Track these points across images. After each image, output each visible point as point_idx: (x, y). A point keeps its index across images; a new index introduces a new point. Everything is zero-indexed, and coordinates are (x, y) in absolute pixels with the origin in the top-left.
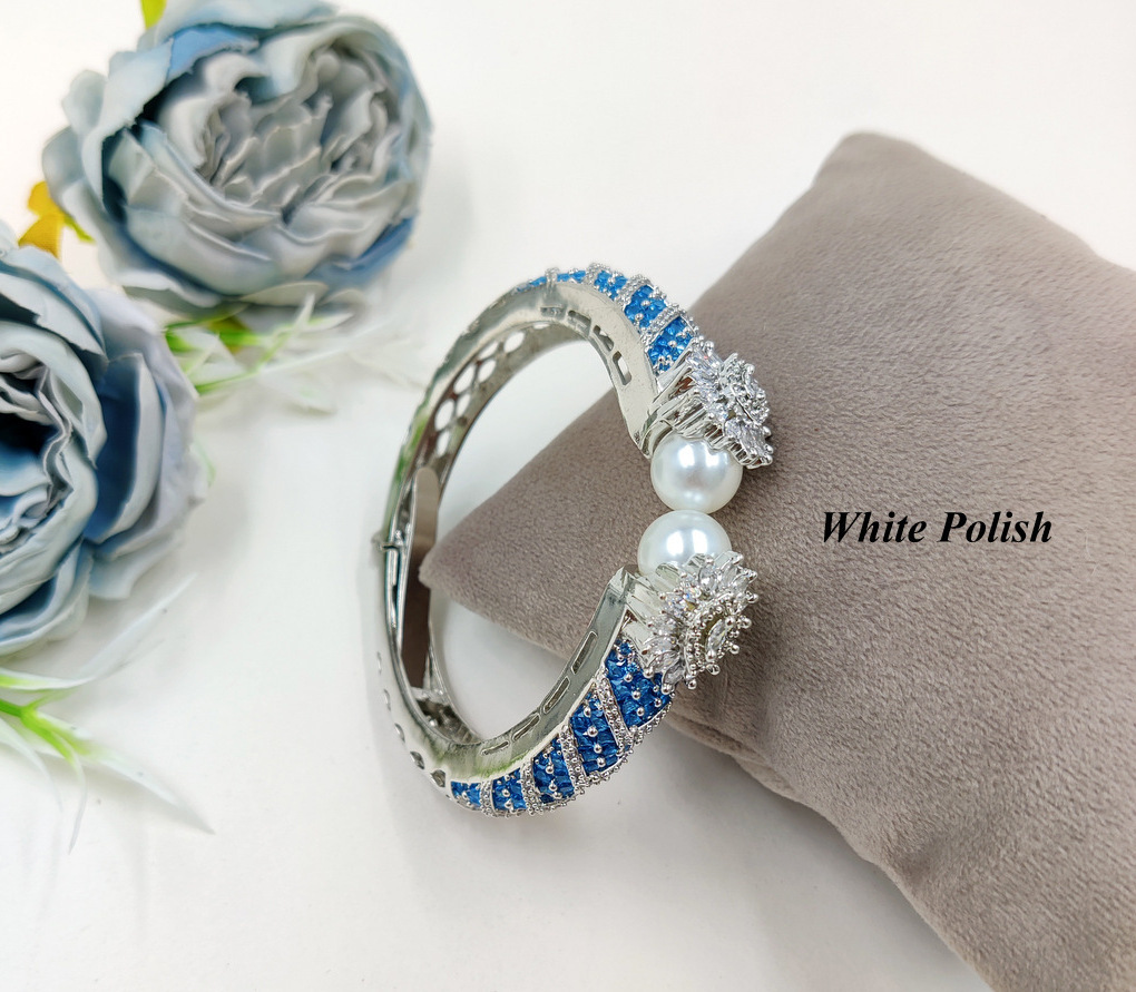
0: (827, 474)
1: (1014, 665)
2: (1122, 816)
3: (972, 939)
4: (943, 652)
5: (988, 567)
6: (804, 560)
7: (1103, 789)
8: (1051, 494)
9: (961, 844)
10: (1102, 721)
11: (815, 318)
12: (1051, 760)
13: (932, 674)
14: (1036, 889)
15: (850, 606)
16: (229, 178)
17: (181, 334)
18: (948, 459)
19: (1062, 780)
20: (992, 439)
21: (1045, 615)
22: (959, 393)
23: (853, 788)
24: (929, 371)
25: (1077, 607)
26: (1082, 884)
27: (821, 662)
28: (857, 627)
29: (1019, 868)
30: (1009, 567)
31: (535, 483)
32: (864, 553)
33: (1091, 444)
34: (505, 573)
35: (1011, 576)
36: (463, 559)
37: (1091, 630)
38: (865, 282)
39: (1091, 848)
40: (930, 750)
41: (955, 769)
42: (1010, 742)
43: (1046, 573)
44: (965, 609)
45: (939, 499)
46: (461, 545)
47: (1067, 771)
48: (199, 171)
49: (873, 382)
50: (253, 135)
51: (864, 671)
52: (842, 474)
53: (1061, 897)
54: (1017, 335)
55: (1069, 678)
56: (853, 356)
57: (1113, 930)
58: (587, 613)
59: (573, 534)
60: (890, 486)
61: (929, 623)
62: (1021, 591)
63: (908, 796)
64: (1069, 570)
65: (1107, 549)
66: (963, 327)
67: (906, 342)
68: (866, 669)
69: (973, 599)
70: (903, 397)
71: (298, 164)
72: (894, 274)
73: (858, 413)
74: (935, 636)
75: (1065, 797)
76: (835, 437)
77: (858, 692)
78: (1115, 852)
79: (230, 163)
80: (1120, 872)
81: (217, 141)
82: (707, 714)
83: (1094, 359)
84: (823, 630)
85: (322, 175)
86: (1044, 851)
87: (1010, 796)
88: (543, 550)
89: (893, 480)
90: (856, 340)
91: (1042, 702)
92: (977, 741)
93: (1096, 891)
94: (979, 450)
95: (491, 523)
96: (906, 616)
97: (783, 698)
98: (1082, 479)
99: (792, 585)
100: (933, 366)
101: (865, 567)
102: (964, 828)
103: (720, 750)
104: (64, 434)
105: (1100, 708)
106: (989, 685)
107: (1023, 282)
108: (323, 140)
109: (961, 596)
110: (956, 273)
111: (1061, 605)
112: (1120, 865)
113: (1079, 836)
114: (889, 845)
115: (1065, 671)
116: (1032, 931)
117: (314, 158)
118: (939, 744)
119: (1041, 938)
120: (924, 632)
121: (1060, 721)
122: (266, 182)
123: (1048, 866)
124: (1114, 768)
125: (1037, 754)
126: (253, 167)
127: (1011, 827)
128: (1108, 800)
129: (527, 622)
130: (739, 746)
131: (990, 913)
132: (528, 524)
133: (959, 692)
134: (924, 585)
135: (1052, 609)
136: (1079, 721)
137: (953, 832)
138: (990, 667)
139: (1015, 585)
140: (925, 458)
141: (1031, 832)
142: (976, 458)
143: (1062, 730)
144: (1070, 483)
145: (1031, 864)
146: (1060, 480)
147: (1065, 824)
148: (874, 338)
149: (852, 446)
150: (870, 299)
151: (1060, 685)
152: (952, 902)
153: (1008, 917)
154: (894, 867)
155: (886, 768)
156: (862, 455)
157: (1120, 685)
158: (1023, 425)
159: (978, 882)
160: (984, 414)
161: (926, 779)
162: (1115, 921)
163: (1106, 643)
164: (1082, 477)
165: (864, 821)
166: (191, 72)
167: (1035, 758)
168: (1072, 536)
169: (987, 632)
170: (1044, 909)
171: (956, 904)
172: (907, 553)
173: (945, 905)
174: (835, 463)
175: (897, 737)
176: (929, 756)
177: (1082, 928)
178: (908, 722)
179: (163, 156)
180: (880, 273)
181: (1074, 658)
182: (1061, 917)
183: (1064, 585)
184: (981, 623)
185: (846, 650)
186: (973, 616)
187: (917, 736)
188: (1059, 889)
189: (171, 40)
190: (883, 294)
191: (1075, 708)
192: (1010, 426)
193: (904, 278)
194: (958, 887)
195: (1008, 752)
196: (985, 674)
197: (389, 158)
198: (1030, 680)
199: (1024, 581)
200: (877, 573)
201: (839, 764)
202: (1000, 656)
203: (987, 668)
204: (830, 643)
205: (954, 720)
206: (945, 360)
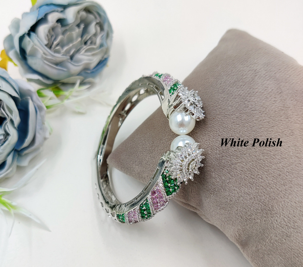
0: (216, 132)
1: (270, 186)
2: (301, 230)
3: (259, 265)
4: (249, 183)
5: (262, 158)
6: (210, 157)
7: (296, 222)
8: (281, 136)
9: (256, 238)
10: (295, 202)
11: (214, 86)
12: (280, 214)
13: (246, 189)
14: (277, 251)
15: (223, 170)
16: (55, 48)
17: (42, 92)
18: (251, 126)
19: (284, 220)
20: (264, 120)
21: (279, 172)
22: (254, 107)
23: (226, 221)
24: (246, 100)
25: (288, 169)
26: (290, 250)
27: (216, 186)
28: (225, 176)
29: (272, 245)
30: (268, 158)
31: (137, 135)
32: (227, 154)
33: (293, 121)
34: (129, 161)
35: (269, 160)
36: (118, 157)
37: (292, 176)
38: (229, 75)
39: (292, 239)
40: (246, 211)
41: (253, 216)
42: (269, 209)
43: (279, 159)
44: (256, 170)
45: (248, 138)
46: (117, 153)
47: (285, 217)
48: (46, 45)
49: (230, 104)
50: (62, 35)
52: (221, 132)
53: (284, 253)
54: (272, 89)
55: (286, 190)
56: (224, 97)
57: (299, 263)
58: (152, 172)
59: (147, 150)
61: (245, 174)
62: (272, 165)
63: (241, 224)
64: (286, 158)
65: (297, 152)
66: (256, 87)
67: (240, 92)
68: (228, 188)
69: (258, 167)
70: (238, 108)
71: (75, 43)
72: (237, 72)
73: (225, 113)
74: (247, 178)
75: (285, 225)
76: (219, 121)
77: (226, 194)
78: (299, 240)
79: (55, 43)
80: (301, 246)
81: (51, 37)
82: (187, 200)
83: (294, 95)
84: (216, 177)
85: (81, 46)
86: (279, 240)
87: (269, 224)
88: (139, 154)
89: (235, 133)
90: (225, 92)
91: (278, 197)
92: (259, 208)
93: (294, 252)
94: (260, 123)
95: (125, 147)
96: (239, 173)
97: (206, 196)
98: (290, 131)
100: (247, 99)
101: (227, 158)
102: (257, 233)
103: (191, 210)
104: (8, 120)
105: (295, 199)
106: (262, 192)
107: (274, 73)
108: (82, 36)
109: (254, 166)
110: (255, 71)
111: (283, 169)
112: (301, 244)
113: (289, 236)
114: (236, 237)
115: (284, 188)
116: (276, 263)
117: (79, 41)
118: (249, 209)
119: (279, 265)
120: (244, 177)
121: (283, 202)
122: (65, 48)
123: (280, 244)
124: (299, 216)
125: (276, 212)
126: (62, 44)
127: (269, 233)
128: (297, 225)
129: (136, 175)
130: (196, 209)
131: (264, 258)
132: (135, 147)
133: (254, 194)
134: (244, 163)
135: (281, 170)
136: (288, 202)
137: (254, 234)
138: (263, 187)
139: (270, 163)
140: (244, 126)
141: (275, 235)
142: (259, 126)
143: (284, 205)
144: (287, 133)
145: (275, 244)
146: (284, 132)
147: (285, 232)
148: (231, 91)
149: (224, 123)
150: (230, 80)
151: (283, 192)
153: (269, 258)
154: (238, 244)
155: (234, 216)
156: (227, 126)
157: (301, 192)
158: (273, 116)
159: (260, 249)
160: (262, 113)
161: (245, 219)
162: (299, 260)
163: (296, 180)
164: (291, 131)
165: (230, 231)
166: (44, 18)
167: (276, 213)
168: (287, 148)
169: (262, 177)
170: (279, 256)
171: (255, 255)
172: (239, 154)
173: (252, 255)
174: (219, 128)
175: (237, 207)
176: (246, 213)
177: (290, 262)
178: (240, 203)
179: (36, 42)
180: (233, 72)
181: (287, 184)
182: (284, 259)
183: (284, 163)
184: (260, 174)
185: (222, 182)
186: (258, 172)
187: (243, 207)
188: (283, 251)
189: (39, 9)
190: (234, 78)
191: (287, 199)
192: (269, 116)
193: (240, 73)
194: (255, 250)
195: (268, 211)
196: (262, 189)
197: (100, 41)
198: (274, 191)
199: (273, 162)
200: (231, 160)
201: (222, 214)
202: (266, 184)
203: (262, 187)
204: (218, 180)
205: (253, 202)
206: (251, 97)
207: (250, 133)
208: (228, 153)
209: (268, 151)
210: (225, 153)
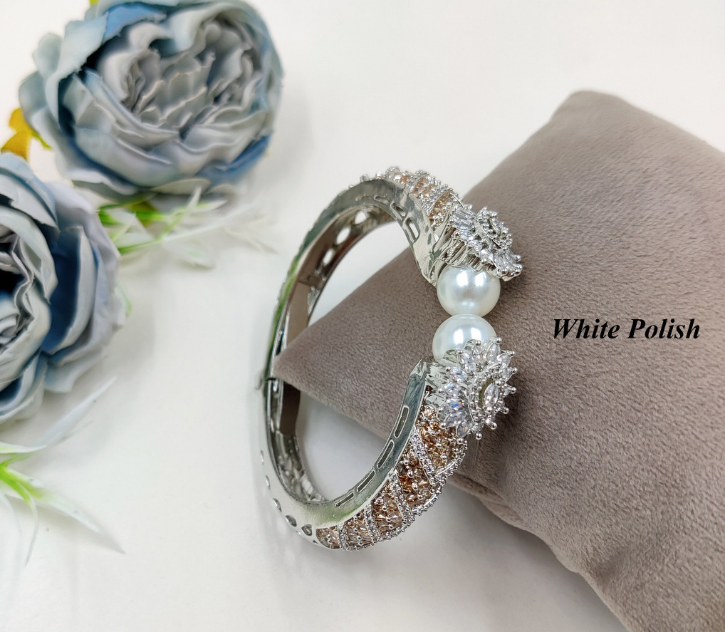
0: (552, 300)
1: (677, 430)
3: (643, 622)
4: (628, 421)
5: (662, 363)
6: (535, 357)
8: (706, 316)
9: (637, 555)
11: (548, 199)
12: (701, 495)
13: (620, 436)
14: (689, 586)
15: (565, 389)
16: (144, 108)
17: (109, 212)
18: (636, 291)
19: (709, 510)
20: (666, 279)
21: (700, 396)
22: (644, 248)
23: (563, 517)
24: (624, 234)
27: (544, 427)
28: (570, 403)
29: (677, 571)
30: (675, 363)
31: (353, 306)
32: (576, 353)
34: (329, 366)
35: (677, 369)
36: (301, 357)
38: (583, 177)
40: (618, 488)
41: (635, 502)
42: (673, 483)
43: (701, 368)
44: (645, 391)
46: (301, 348)
47: (712, 503)
48: (124, 102)
49: (586, 240)
50: (162, 78)
51: (573, 433)
52: (563, 300)
53: (707, 592)
54: (685, 212)
55: (716, 439)
56: (572, 223)
58: (384, 394)
59: (377, 340)
60: (595, 308)
61: (620, 400)
62: (684, 380)
63: (601, 522)
64: (718, 366)
66: (648, 206)
67: (609, 215)
68: (575, 432)
69: (650, 384)
70: (605, 250)
71: (192, 98)
72: (602, 172)
73: (575, 260)
74: (624, 409)
75: (711, 522)
76: (558, 275)
77: (569, 448)
79: (145, 97)
81: (136, 82)
84: (546, 405)
85: (207, 106)
86: (695, 559)
87: (672, 521)
88: (357, 351)
90: (575, 214)
91: (696, 455)
92: (651, 482)
94: (656, 285)
95: (322, 333)
96: (604, 396)
97: (517, 453)
99: (526, 374)
100: (627, 230)
101: (577, 362)
102: (640, 544)
104: (29, 281)
106: (660, 443)
107: (690, 179)
108: (209, 83)
109: (642, 382)
110: (644, 172)
111: (711, 390)
113: (720, 549)
114: (587, 557)
115: (713, 434)
116: (686, 617)
117: (202, 95)
118: (624, 484)
119: (692, 621)
120: (616, 407)
121: (709, 468)
122: (170, 111)
123: (698, 569)
125: (692, 491)
126: (160, 100)
127: (673, 542)
129: (343, 401)
130: (486, 490)
131: (656, 604)
132: (347, 333)
133: (639, 448)
134: (617, 375)
135: (705, 392)
137: (632, 547)
138: (661, 431)
139: (680, 375)
140: (620, 290)
141: (687, 545)
142: (655, 290)
143: (710, 475)
145: (687, 569)
146: (712, 306)
147: (711, 540)
148: (587, 211)
149: (570, 282)
150: (585, 188)
151: (709, 444)
152: (630, 596)
153: (669, 606)
154: (590, 573)
155: (586, 501)
156: (577, 288)
158: (688, 270)
159: (648, 581)
160: (661, 262)
161: (614, 509)
165: (570, 540)
166: (119, 35)
167: (691, 494)
168: (720, 343)
169: (659, 407)
170: (694, 601)
171: (633, 597)
173: (625, 598)
174: (558, 292)
175: (595, 480)
176: (617, 493)
178: (603, 469)
179: (99, 93)
180: (593, 171)
181: (719, 426)
182: (706, 607)
183: (714, 377)
184: (656, 401)
185: (561, 419)
186: (650, 396)
187: (609, 479)
188: (705, 587)
189: (107, 13)
190: (594, 185)
191: (719, 460)
192: (679, 270)
193: (609, 175)
194: (634, 585)
195: (672, 490)
196: (658, 436)
197: (253, 94)
198: (689, 440)
199: (686, 373)
200: (585, 366)
201: (554, 499)
202: (668, 424)
203: (659, 432)
204: (551, 414)
205: (635, 468)
206: (635, 227)
207: (631, 307)
208: (578, 351)
209: (676, 347)
210: (571, 350)
